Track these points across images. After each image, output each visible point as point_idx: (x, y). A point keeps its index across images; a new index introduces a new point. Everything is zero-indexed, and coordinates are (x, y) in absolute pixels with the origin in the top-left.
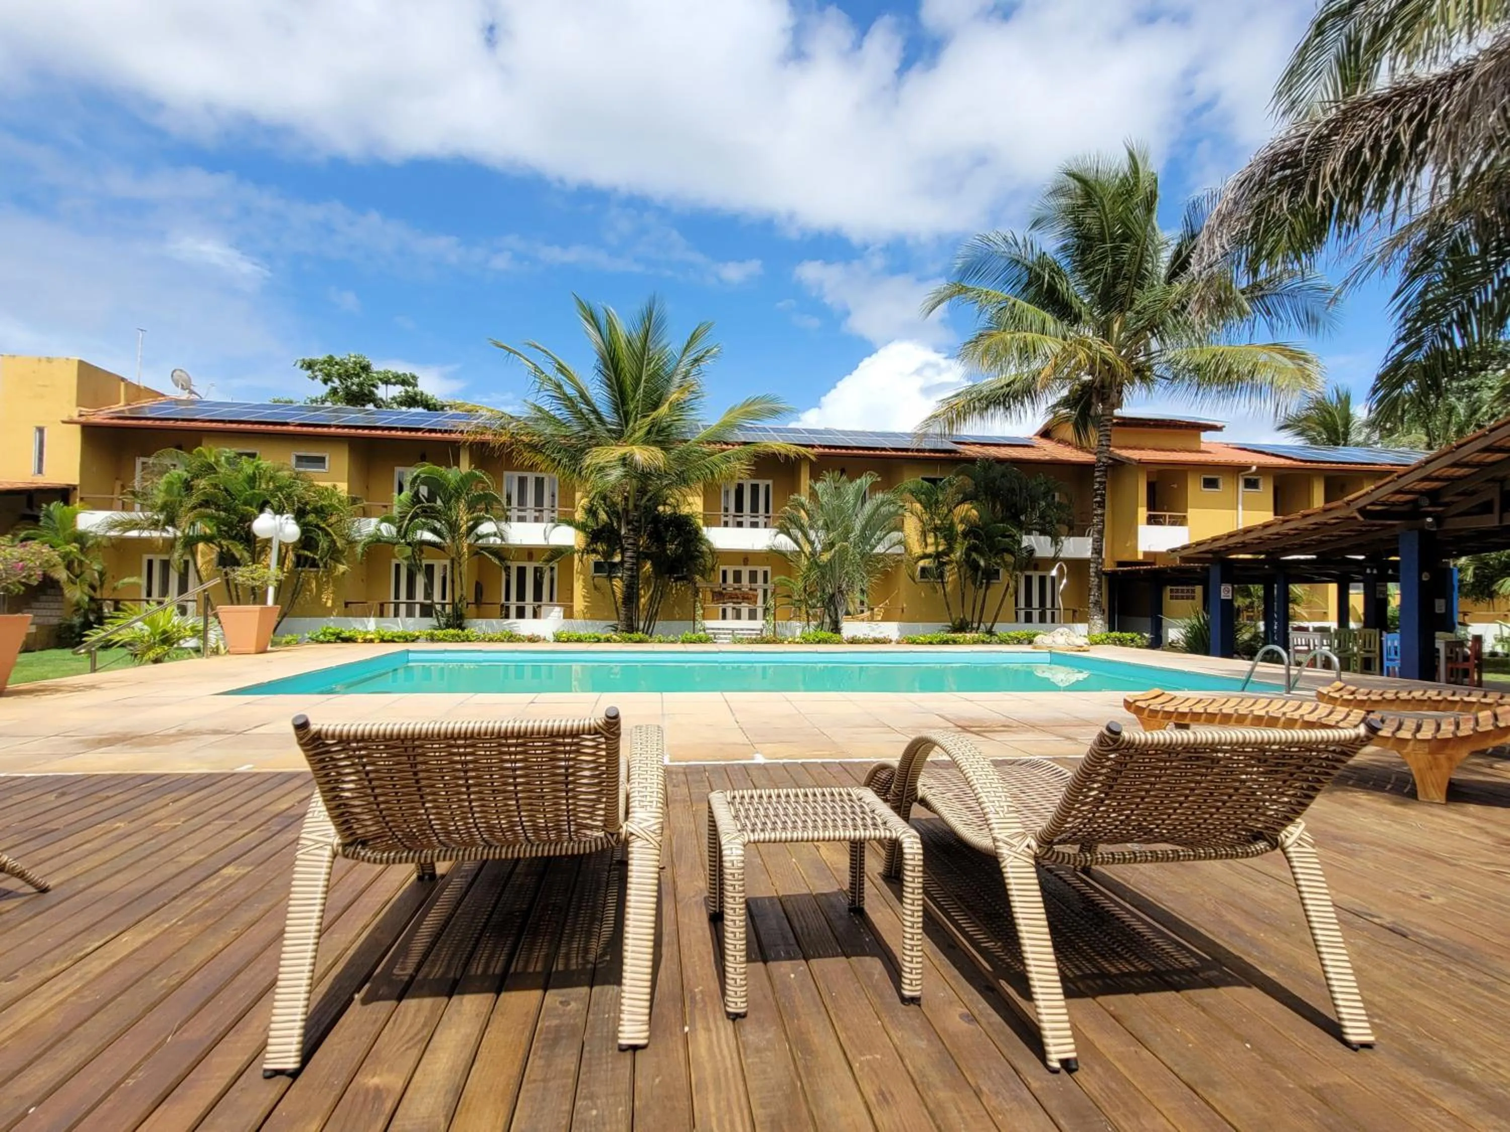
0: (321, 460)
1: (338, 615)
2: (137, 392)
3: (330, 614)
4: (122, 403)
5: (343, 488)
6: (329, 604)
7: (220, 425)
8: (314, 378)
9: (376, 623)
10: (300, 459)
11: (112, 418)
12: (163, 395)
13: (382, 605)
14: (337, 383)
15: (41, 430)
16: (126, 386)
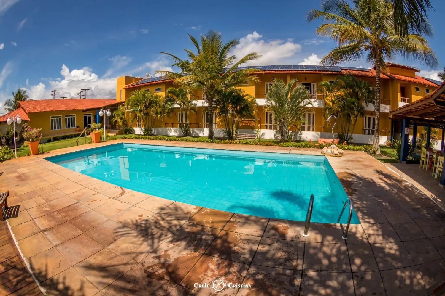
0: (160, 89)
1: (164, 127)
2: (138, 79)
3: (162, 127)
4: (134, 82)
5: (164, 95)
6: (162, 124)
10: (157, 89)
12: (143, 79)
13: (172, 124)
15: (121, 91)
16: (135, 79)
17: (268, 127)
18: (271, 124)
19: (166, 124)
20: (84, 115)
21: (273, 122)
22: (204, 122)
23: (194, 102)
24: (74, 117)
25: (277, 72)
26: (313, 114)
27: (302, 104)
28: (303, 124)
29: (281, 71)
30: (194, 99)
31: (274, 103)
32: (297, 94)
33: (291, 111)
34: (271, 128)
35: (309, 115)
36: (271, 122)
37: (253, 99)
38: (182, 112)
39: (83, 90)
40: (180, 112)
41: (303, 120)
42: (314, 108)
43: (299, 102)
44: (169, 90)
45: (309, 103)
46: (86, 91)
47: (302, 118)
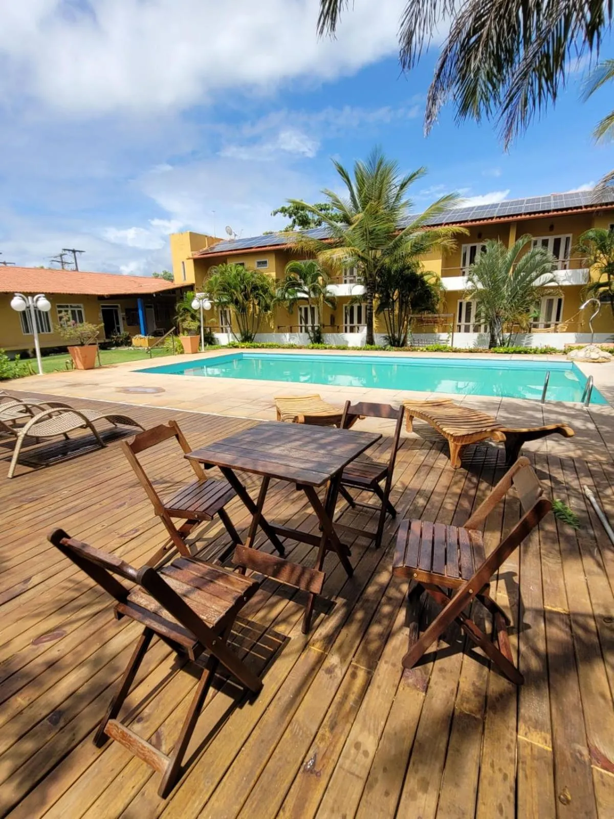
0: (266, 262)
1: (276, 332)
2: (213, 240)
3: (273, 332)
4: (207, 246)
5: (273, 274)
6: (273, 327)
7: (231, 252)
8: (285, 216)
9: (290, 336)
10: (259, 263)
11: (204, 254)
12: (222, 240)
13: (291, 327)
14: (294, 217)
15: (183, 263)
16: (208, 239)
17: (463, 328)
18: (467, 324)
19: (279, 327)
20: (103, 306)
21: (473, 320)
22: (346, 323)
23: (330, 288)
24: (79, 309)
25: (490, 221)
26: (560, 301)
27: (537, 283)
28: (534, 321)
29: (498, 220)
30: (332, 283)
31: (480, 286)
32: (529, 265)
33: (514, 298)
34: (467, 330)
35: (550, 302)
36: (468, 320)
37: (438, 279)
38: (312, 306)
39: (69, 250)
40: (308, 306)
41: (535, 312)
42: (561, 287)
43: (532, 280)
44: (291, 266)
45: (552, 281)
46: (77, 253)
47: (532, 308)
